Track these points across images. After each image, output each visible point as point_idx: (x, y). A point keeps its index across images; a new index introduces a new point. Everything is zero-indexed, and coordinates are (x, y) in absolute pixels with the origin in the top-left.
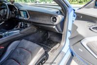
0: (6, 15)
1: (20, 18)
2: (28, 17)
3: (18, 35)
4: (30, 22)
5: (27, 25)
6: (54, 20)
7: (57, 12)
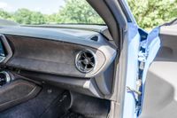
2: (6, 54)
4: (12, 69)
5: (4, 76)
6: (87, 61)
7: (95, 38)
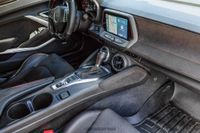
0: (65, 25)
1: (102, 34)
3: (93, 92)
